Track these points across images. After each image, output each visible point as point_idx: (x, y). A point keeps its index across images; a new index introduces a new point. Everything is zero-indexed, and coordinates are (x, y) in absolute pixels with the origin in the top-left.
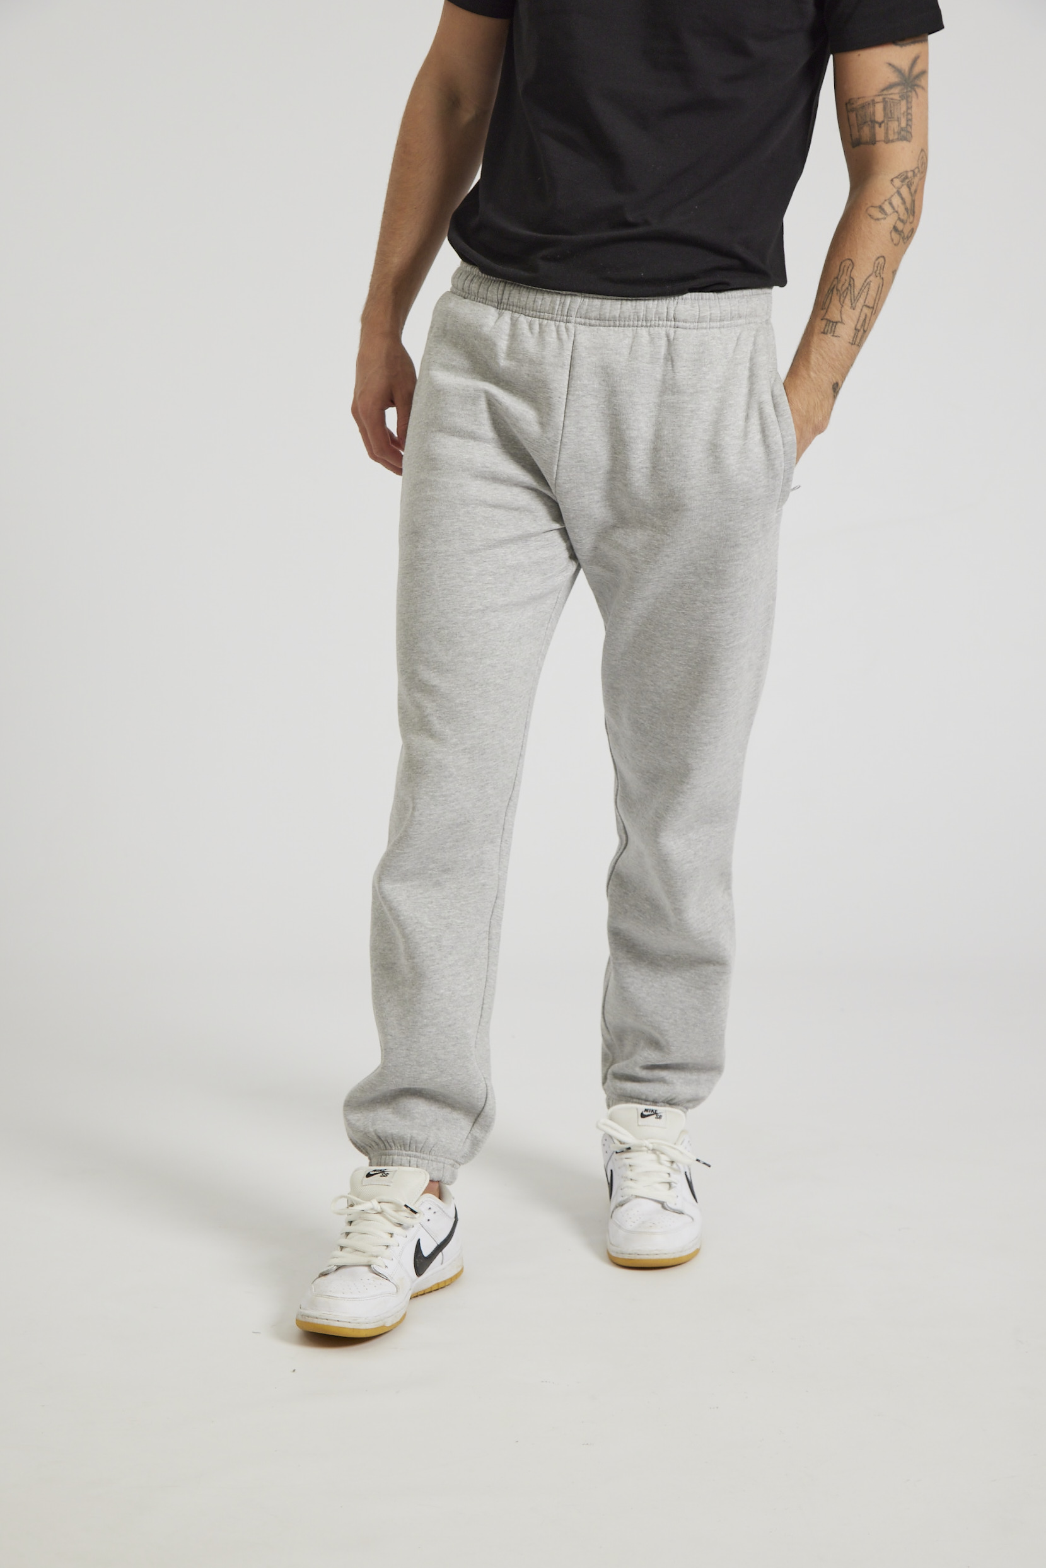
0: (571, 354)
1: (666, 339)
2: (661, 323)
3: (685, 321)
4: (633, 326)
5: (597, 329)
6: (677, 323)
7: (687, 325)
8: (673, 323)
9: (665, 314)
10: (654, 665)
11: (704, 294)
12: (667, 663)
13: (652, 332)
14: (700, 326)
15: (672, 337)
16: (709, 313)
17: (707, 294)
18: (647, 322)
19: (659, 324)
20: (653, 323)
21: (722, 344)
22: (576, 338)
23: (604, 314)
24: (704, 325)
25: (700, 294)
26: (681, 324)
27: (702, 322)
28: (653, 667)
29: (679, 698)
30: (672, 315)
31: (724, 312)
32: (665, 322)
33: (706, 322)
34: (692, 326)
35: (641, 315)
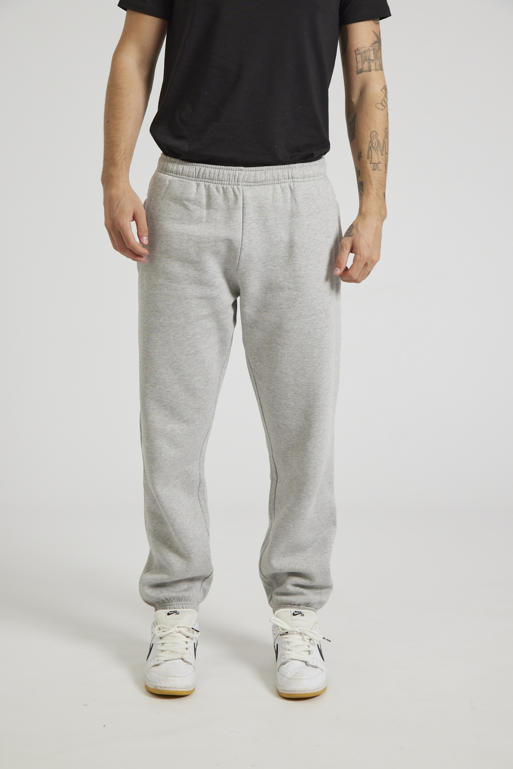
0: (242, 202)
1: (289, 189)
2: (286, 180)
3: (297, 178)
4: (272, 184)
5: (254, 187)
6: (294, 180)
7: (298, 180)
8: (292, 180)
9: (287, 176)
10: (295, 369)
11: (304, 164)
12: (302, 367)
13: (282, 186)
14: (304, 180)
15: (292, 188)
16: (308, 173)
17: (306, 163)
18: (278, 181)
19: (285, 182)
20: (282, 181)
21: (317, 188)
22: (244, 193)
23: (257, 179)
24: (306, 179)
25: (302, 163)
26: (295, 180)
27: (305, 178)
28: (294, 370)
29: (310, 386)
30: (291, 176)
31: (315, 172)
32: (288, 180)
33: (307, 177)
34: (301, 180)
35: (276, 177)
